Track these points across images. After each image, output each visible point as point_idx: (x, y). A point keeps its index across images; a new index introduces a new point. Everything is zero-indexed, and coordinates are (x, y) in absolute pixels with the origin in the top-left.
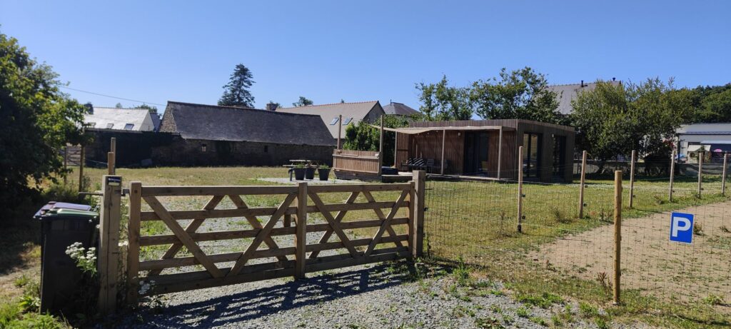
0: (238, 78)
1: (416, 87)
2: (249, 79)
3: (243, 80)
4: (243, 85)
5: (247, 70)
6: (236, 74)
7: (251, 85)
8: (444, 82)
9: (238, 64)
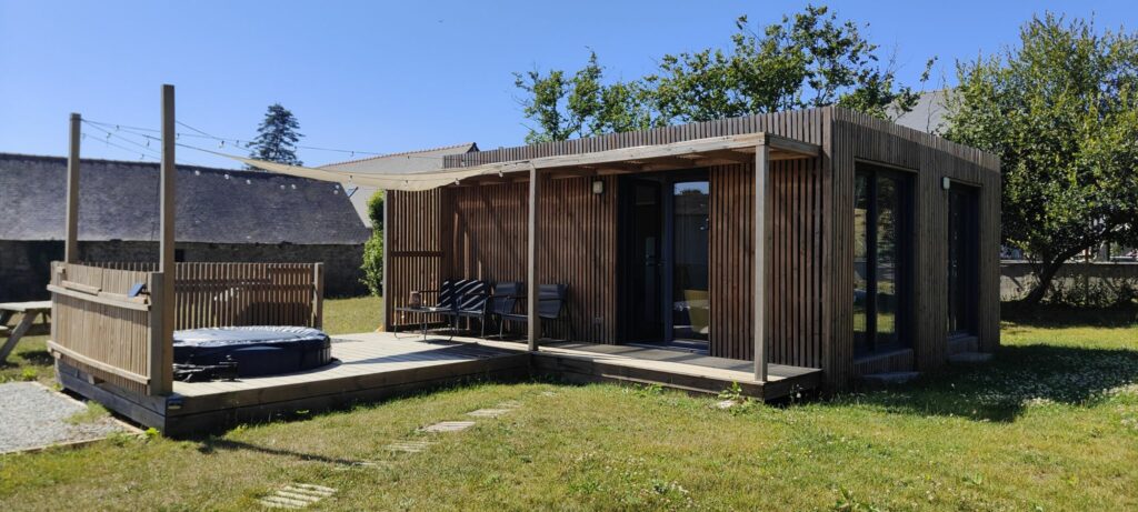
0: (271, 129)
1: (519, 84)
2: (292, 129)
3: (282, 131)
4: (282, 140)
5: (288, 114)
6: (270, 122)
7: (297, 140)
8: (594, 73)
9: (273, 105)
